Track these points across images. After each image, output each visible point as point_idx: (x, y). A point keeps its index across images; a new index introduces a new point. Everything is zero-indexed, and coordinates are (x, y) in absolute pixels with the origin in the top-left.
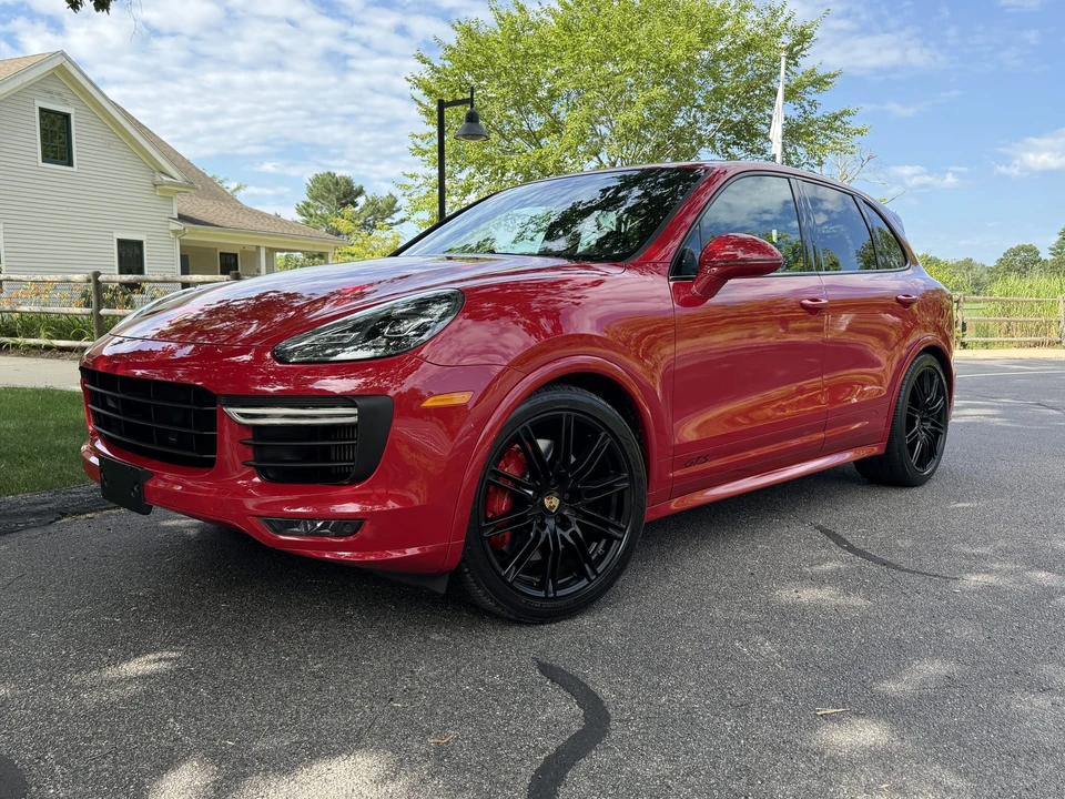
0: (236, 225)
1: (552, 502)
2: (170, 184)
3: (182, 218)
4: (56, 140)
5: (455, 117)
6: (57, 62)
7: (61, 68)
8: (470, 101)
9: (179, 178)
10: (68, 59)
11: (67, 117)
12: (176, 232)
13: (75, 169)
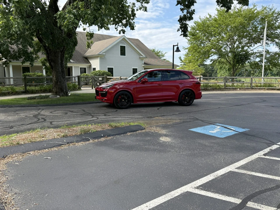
0: (154, 64)
1: (123, 100)
2: (142, 57)
3: (145, 63)
4: (123, 51)
5: (175, 48)
6: (123, 37)
7: (124, 38)
8: (178, 45)
9: (144, 56)
10: (125, 36)
11: (125, 47)
12: (143, 66)
13: (126, 56)
